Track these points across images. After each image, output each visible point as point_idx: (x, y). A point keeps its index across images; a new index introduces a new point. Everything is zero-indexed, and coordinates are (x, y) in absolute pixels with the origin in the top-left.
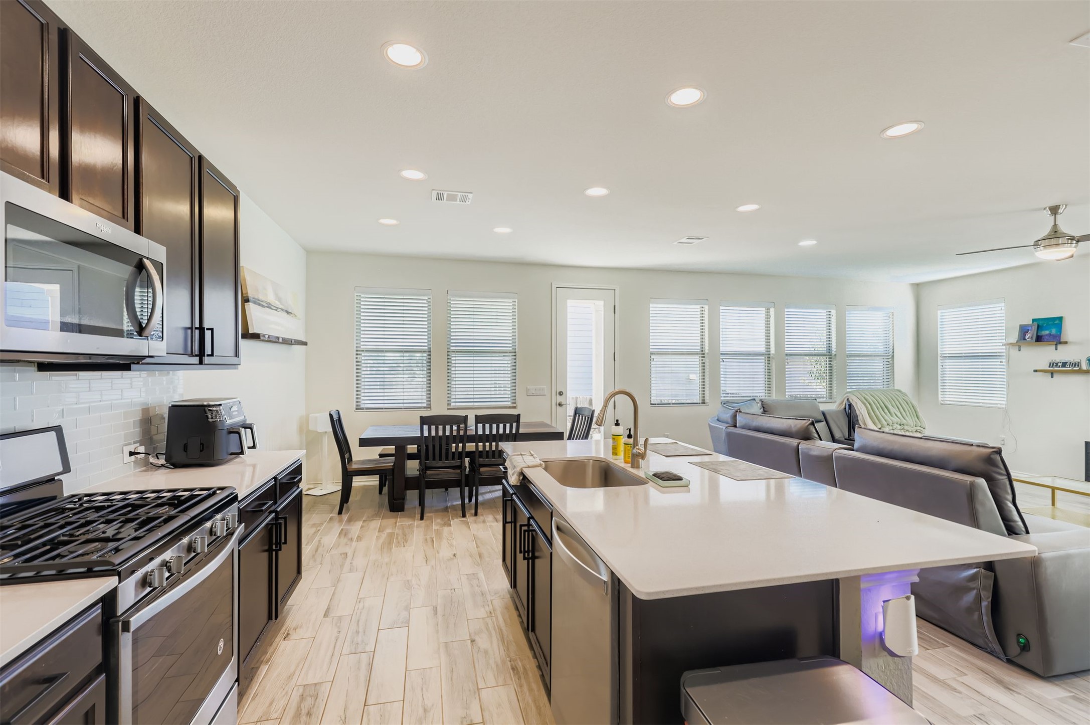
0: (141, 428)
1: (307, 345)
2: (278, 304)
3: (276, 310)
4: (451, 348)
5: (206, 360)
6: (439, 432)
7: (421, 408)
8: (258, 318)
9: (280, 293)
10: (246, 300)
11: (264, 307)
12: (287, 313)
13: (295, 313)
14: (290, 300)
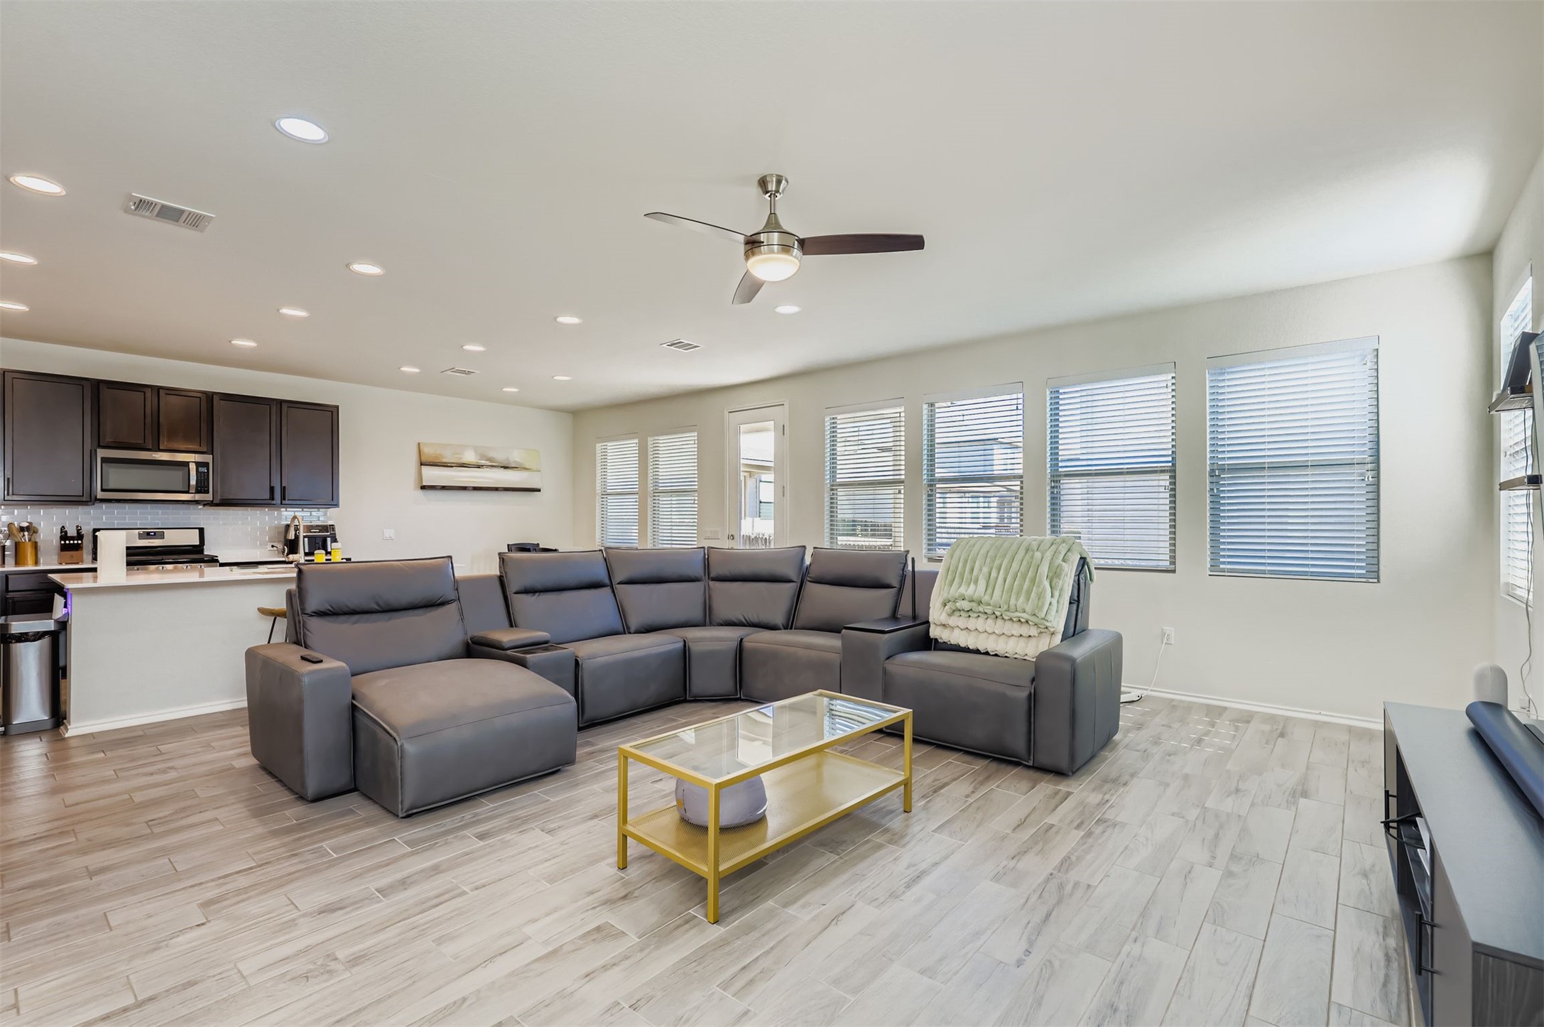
1: (539, 491)
3: (478, 468)
8: (433, 475)
9: (492, 454)
10: (421, 464)
11: (452, 467)
12: (506, 468)
13: (527, 467)
14: (516, 457)
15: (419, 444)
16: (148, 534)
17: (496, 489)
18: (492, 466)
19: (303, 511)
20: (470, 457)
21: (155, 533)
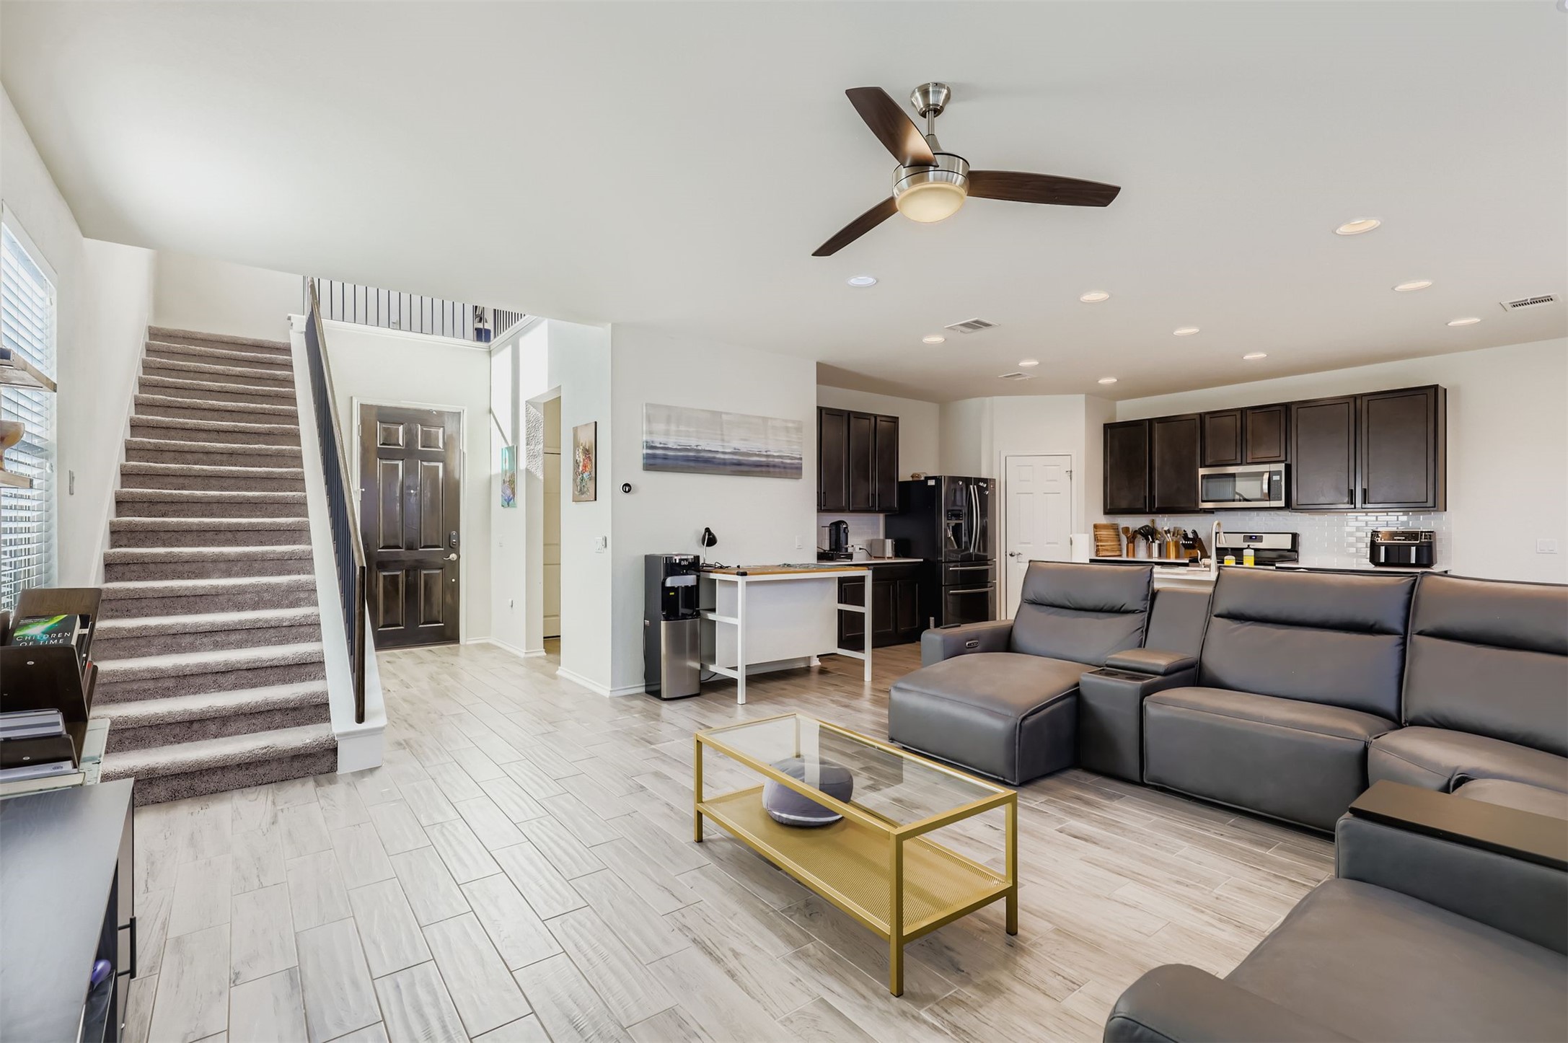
16: (1251, 537)
19: (1387, 515)
21: (1256, 536)
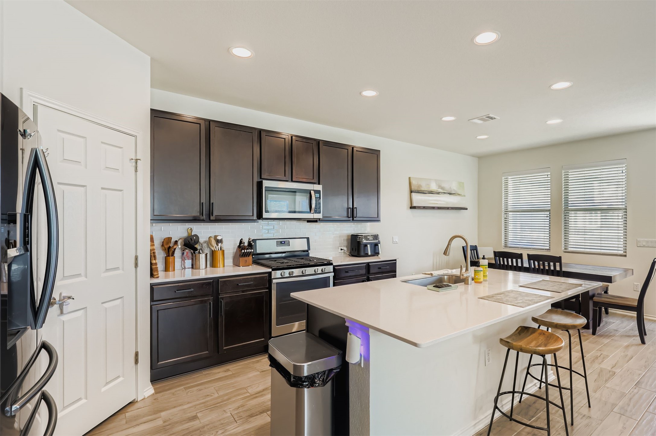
0: (347, 241)
1: (467, 210)
2: (440, 190)
3: (438, 194)
4: (569, 208)
5: (355, 219)
6: (519, 264)
7: (544, 250)
8: (418, 199)
9: (443, 185)
10: (411, 192)
11: (426, 193)
12: (450, 194)
13: (459, 193)
14: (454, 187)
15: (410, 178)
17: (448, 208)
18: (444, 193)
20: (434, 187)
21: (284, 242)
